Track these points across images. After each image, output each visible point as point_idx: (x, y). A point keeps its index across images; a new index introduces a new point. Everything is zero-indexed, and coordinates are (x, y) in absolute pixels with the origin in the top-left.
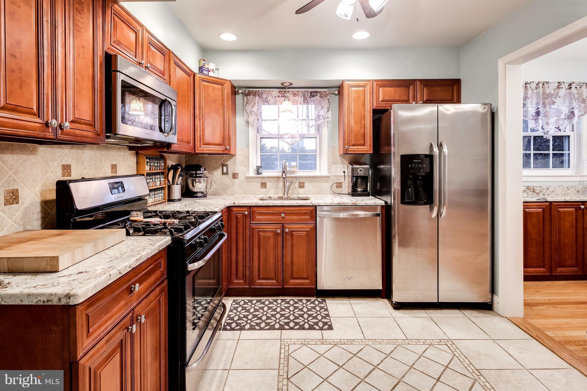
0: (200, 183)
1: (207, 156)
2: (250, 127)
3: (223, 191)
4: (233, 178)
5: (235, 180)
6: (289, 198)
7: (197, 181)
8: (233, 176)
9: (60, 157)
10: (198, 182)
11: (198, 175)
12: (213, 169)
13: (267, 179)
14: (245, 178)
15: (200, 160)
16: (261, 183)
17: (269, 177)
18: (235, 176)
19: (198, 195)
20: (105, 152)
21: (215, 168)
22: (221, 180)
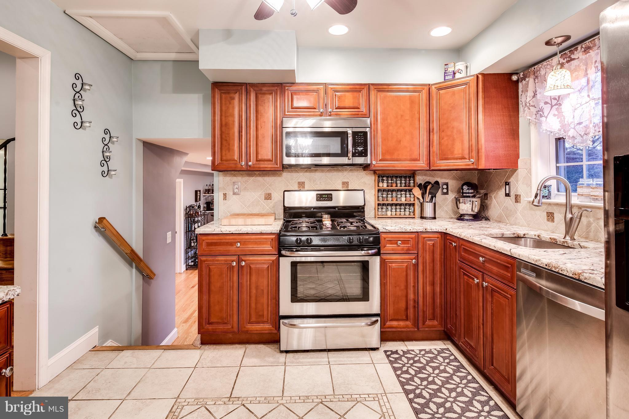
0: (465, 204)
1: (493, 171)
2: (532, 125)
3: (507, 218)
4: (515, 202)
5: (517, 204)
6: (566, 244)
7: (461, 201)
8: (516, 198)
9: (296, 178)
10: (462, 203)
11: (465, 195)
12: (498, 188)
13: (555, 207)
14: (528, 203)
15: (488, 176)
16: (547, 213)
17: (557, 204)
18: (517, 199)
19: (465, 218)
20: (336, 173)
21: (499, 188)
22: (504, 203)
